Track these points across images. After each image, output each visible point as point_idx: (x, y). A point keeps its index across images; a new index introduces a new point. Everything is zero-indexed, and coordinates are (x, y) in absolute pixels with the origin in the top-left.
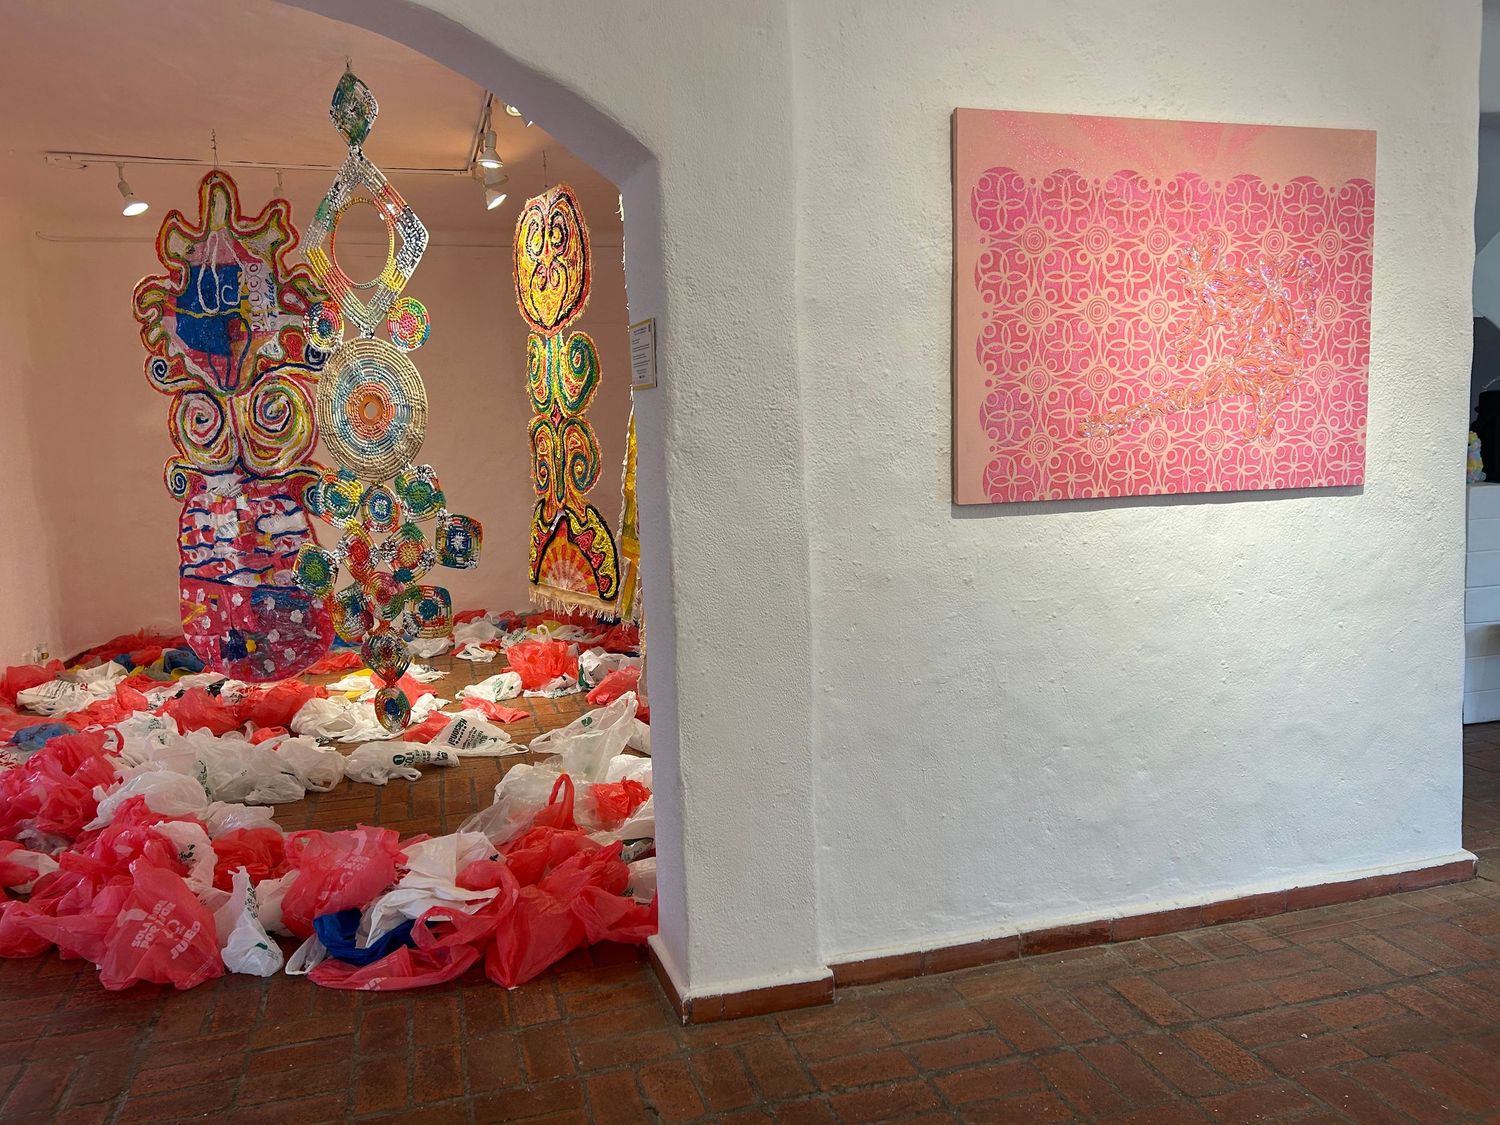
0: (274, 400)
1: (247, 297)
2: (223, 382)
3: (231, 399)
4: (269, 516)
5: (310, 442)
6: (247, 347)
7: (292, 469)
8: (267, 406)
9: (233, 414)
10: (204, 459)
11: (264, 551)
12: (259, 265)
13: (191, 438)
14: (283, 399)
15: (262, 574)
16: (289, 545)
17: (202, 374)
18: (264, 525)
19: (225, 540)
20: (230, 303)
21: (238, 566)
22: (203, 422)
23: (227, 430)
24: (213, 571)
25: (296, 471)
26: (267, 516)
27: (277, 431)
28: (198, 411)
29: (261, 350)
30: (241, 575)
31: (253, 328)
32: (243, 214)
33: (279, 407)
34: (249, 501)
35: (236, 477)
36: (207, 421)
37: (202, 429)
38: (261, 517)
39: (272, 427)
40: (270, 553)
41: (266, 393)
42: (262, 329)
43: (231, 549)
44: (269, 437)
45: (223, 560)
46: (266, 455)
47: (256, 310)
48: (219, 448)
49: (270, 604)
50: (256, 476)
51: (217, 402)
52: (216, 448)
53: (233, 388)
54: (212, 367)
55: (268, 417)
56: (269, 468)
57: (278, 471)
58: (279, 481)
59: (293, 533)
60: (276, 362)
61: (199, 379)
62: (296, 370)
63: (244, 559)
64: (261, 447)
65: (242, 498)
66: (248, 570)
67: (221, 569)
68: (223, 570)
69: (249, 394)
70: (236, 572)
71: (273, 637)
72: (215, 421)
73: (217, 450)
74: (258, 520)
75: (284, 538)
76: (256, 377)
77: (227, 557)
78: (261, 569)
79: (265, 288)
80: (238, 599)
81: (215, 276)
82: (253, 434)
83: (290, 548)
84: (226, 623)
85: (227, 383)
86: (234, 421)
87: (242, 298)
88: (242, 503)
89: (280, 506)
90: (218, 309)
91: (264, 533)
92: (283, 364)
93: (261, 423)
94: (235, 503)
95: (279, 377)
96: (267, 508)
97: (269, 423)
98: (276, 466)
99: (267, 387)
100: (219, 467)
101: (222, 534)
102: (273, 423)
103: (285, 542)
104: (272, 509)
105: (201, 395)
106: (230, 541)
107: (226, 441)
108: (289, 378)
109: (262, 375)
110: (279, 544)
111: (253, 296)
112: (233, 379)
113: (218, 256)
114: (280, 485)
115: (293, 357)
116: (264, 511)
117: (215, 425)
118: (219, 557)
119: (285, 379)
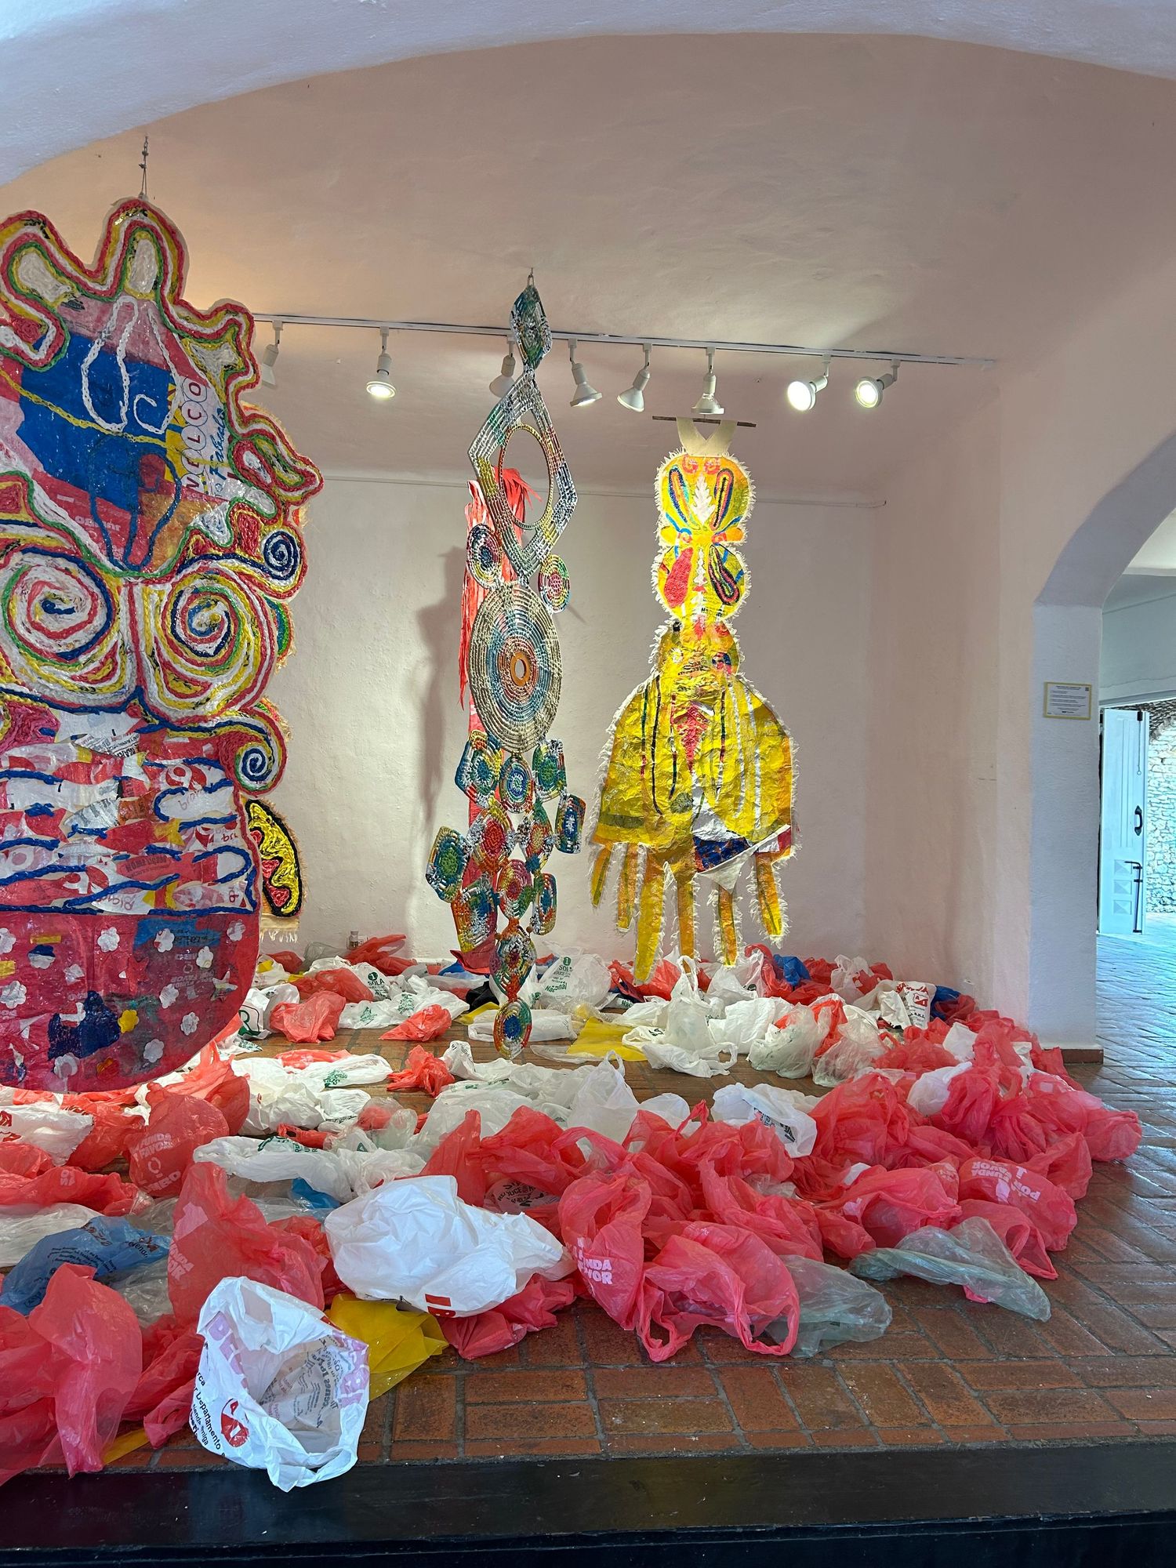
0: (209, 606)
1: (179, 430)
2: (118, 552)
3: (131, 585)
4: (182, 790)
5: (256, 681)
6: (171, 510)
7: (224, 718)
8: (195, 612)
9: (132, 612)
10: (59, 681)
11: (164, 850)
12: (203, 388)
13: (27, 635)
14: (220, 610)
15: (160, 889)
16: (204, 840)
17: (74, 526)
18: (171, 807)
19: (91, 832)
20: (145, 426)
21: (114, 878)
22: (60, 612)
23: (113, 638)
24: (51, 892)
25: (230, 723)
26: (174, 792)
27: (207, 655)
28: (46, 589)
29: (196, 521)
30: (119, 895)
31: (185, 482)
32: (185, 297)
33: (213, 618)
34: (144, 767)
35: (124, 722)
36: (70, 611)
37: (54, 624)
38: (165, 794)
39: (200, 648)
40: (173, 853)
41: (196, 592)
42: (201, 489)
43: (100, 849)
44: (193, 662)
45: (82, 869)
46: (189, 692)
47: (191, 454)
48: (97, 664)
49: (165, 941)
50: (166, 723)
51: (100, 584)
52: (86, 665)
53: (138, 568)
54: (96, 519)
55: (193, 630)
56: (188, 713)
57: (204, 719)
58: (206, 735)
59: (214, 821)
60: (220, 548)
61: (68, 534)
62: (249, 570)
63: (126, 866)
64: (179, 677)
65: (135, 757)
66: (134, 885)
67: (75, 886)
68: (81, 888)
69: (168, 587)
70: (108, 891)
71: (168, 998)
72: (92, 614)
73: (92, 666)
74: (159, 800)
75: (199, 828)
76: (183, 564)
77: (91, 862)
78: (157, 881)
79: (212, 428)
80: (109, 940)
81: (123, 370)
82: (167, 654)
83: (205, 846)
84: (75, 987)
85: (126, 555)
86: (133, 624)
87: (170, 427)
88: (133, 768)
89: (199, 777)
90: (121, 426)
91: (166, 819)
92: (230, 555)
93: (183, 637)
94: (119, 765)
95: (219, 572)
96: (177, 779)
97: (195, 640)
98: (200, 711)
99: (198, 583)
100: (90, 700)
101: (86, 822)
102: (202, 642)
103: (199, 836)
104: (185, 781)
105: (62, 563)
106: (101, 835)
107: (112, 654)
108: (236, 577)
109: (192, 561)
110: (188, 839)
111: (188, 432)
112: (139, 554)
113: (133, 341)
114: (205, 742)
115: (246, 549)
116: (171, 782)
117: (90, 621)
118: (73, 863)
119: (228, 577)
